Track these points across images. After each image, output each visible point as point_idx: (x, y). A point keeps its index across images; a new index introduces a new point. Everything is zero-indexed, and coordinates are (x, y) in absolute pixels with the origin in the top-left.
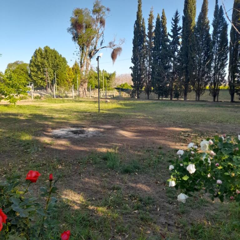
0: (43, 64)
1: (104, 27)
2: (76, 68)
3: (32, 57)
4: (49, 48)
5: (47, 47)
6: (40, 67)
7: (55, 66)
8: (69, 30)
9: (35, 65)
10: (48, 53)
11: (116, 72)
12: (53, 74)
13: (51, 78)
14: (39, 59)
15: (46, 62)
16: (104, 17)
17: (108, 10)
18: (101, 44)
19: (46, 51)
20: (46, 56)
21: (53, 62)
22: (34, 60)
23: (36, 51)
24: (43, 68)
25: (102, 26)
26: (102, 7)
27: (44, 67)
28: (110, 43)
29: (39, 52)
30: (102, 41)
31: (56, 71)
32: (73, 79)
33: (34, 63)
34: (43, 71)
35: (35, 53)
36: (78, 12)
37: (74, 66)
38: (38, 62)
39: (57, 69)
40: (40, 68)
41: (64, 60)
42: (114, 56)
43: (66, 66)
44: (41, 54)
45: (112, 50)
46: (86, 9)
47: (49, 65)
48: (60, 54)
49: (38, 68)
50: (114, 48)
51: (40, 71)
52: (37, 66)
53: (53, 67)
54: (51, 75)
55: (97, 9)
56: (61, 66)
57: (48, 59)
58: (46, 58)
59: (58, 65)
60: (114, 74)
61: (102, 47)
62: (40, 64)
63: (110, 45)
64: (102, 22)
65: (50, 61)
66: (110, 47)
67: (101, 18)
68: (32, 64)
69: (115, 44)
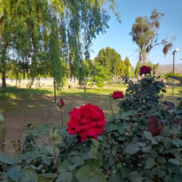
0: (104, 59)
1: (158, 28)
2: (127, 61)
3: (97, 55)
4: (110, 48)
5: (108, 47)
6: (103, 61)
7: (113, 60)
8: (130, 34)
9: (99, 60)
10: (108, 52)
11: (159, 63)
12: (111, 66)
13: (110, 69)
14: (102, 56)
15: (106, 58)
16: (158, 21)
17: (162, 15)
18: (155, 42)
19: (107, 50)
20: (107, 53)
21: (112, 58)
22: (99, 57)
23: (100, 51)
24: (104, 62)
25: (157, 28)
26: (158, 14)
27: (106, 62)
28: (163, 41)
29: (102, 51)
30: (156, 39)
31: (113, 64)
32: (125, 70)
33: (99, 59)
34: (104, 64)
35: (99, 52)
36: (139, 20)
37: (125, 60)
38: (102, 58)
39: (114, 63)
40: (103, 63)
41: (119, 55)
42: (165, 51)
43: (121, 60)
44: (104, 52)
45: (164, 46)
46: (145, 16)
47: (109, 60)
48: (116, 52)
49: (101, 63)
50: (166, 44)
51: (103, 64)
52: (100, 61)
53: (111, 61)
54: (110, 67)
55: (155, 15)
56: (117, 60)
57: (108, 56)
58: (107, 55)
59: (115, 60)
60: (157, 65)
61: (156, 44)
62: (102, 60)
63: (163, 42)
64: (157, 25)
65: (110, 57)
66: (163, 44)
67: (157, 22)
68: (97, 60)
69: (167, 41)
